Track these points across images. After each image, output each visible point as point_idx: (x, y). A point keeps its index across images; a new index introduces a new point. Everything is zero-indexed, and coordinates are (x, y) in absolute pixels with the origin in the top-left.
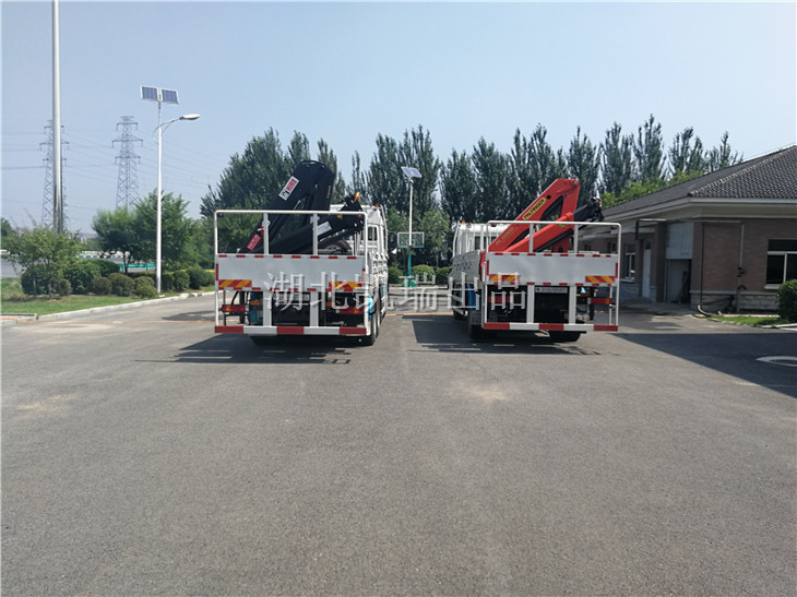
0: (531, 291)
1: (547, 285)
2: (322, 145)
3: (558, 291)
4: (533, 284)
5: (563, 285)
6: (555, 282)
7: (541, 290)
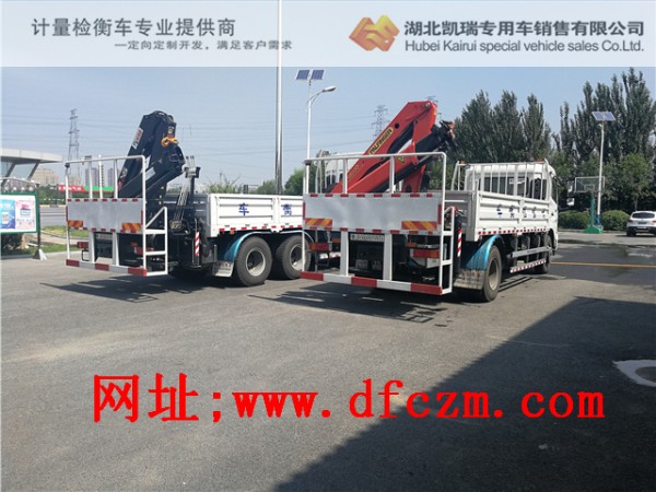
0: (344, 236)
1: (360, 231)
2: (532, 100)
3: (374, 239)
4: (345, 230)
5: (377, 232)
6: (368, 229)
7: (356, 237)
